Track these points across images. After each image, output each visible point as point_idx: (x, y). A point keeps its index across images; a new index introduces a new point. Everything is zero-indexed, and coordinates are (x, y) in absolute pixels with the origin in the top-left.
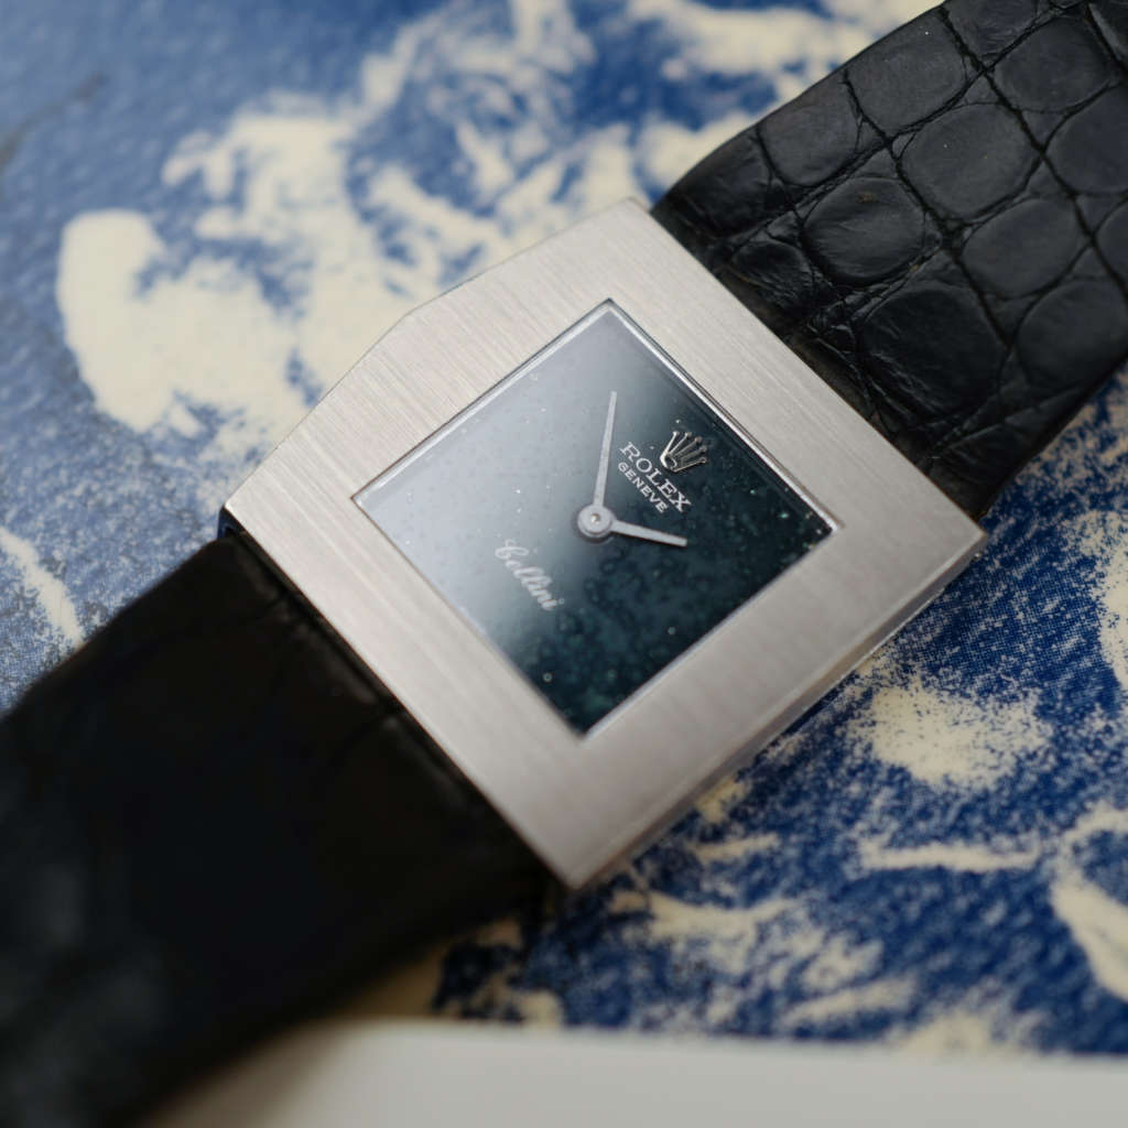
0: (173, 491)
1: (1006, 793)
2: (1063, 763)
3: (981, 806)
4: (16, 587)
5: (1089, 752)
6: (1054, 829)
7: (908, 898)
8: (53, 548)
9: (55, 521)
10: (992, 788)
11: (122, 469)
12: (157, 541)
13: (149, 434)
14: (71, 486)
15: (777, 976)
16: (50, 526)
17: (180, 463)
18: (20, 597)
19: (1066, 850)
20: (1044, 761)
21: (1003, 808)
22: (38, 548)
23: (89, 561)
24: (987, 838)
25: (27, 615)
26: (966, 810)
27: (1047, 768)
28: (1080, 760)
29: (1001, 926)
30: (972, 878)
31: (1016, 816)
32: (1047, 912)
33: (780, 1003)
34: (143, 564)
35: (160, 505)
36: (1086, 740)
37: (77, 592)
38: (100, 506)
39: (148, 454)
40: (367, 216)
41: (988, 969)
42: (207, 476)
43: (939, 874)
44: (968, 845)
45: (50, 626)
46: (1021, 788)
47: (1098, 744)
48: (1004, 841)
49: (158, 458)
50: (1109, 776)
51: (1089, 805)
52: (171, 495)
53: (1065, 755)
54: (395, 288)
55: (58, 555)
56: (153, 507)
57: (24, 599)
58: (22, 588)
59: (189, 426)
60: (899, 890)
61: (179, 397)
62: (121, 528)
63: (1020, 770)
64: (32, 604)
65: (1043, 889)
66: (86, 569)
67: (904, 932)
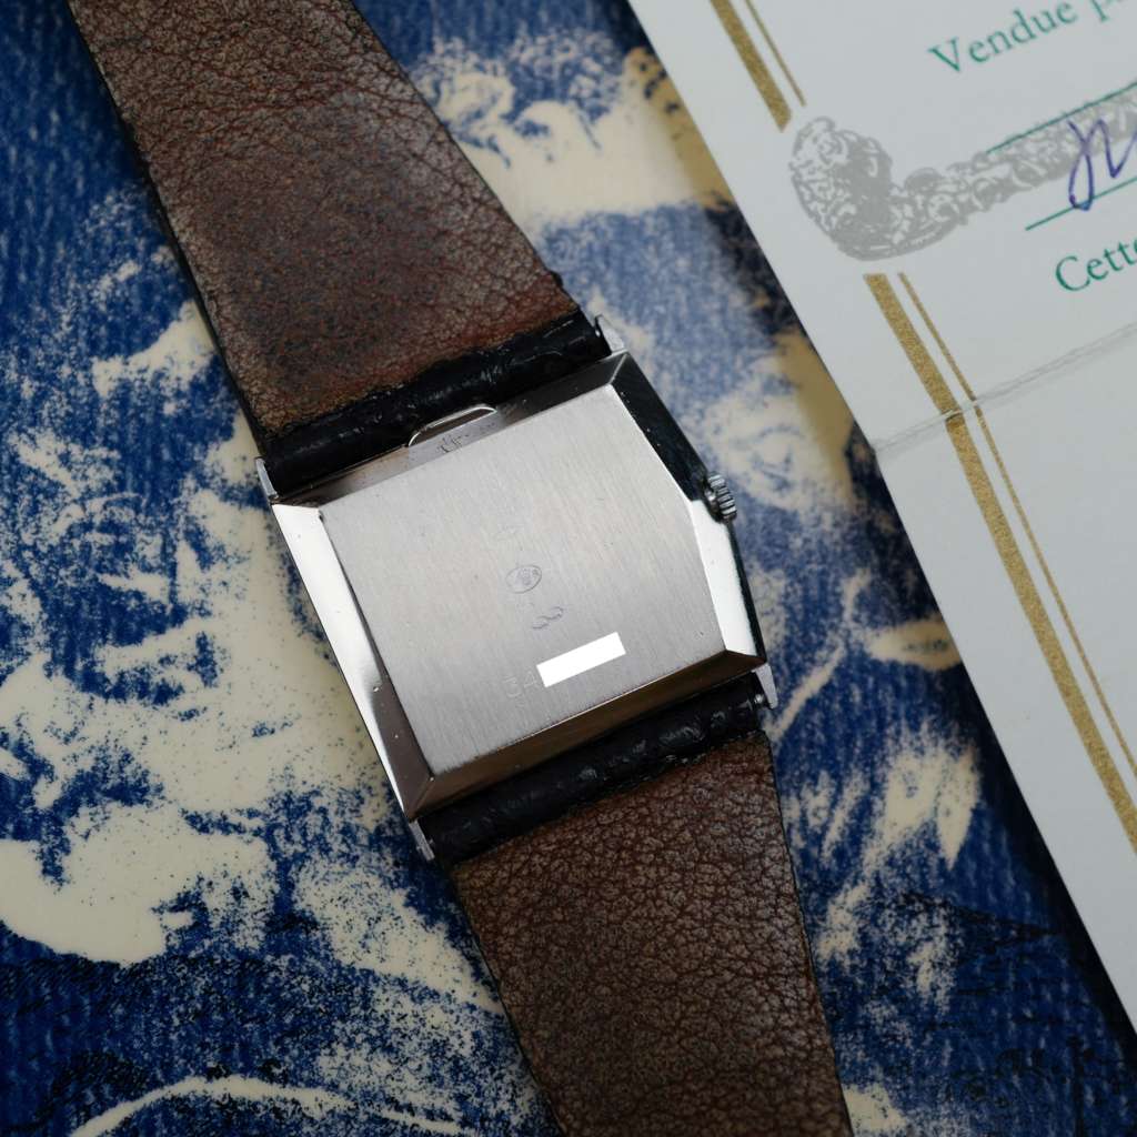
0: (223, 961)
1: (796, 629)
2: (804, 581)
3: (792, 648)
4: (213, 1105)
5: (809, 562)
6: (836, 621)
7: (812, 733)
8: (205, 1064)
9: (186, 1051)
10: (787, 633)
11: (182, 982)
12: (251, 995)
13: (170, 948)
14: (170, 1022)
15: (798, 840)
16: (187, 1056)
17: (207, 943)
18: (222, 1108)
19: (852, 625)
20: (795, 591)
21: (804, 636)
22: (197, 1074)
23: (232, 1047)
24: (813, 661)
25: (239, 1113)
26: (788, 659)
27: (800, 593)
28: (810, 571)
29: (865, 697)
30: (827, 688)
31: (813, 635)
32: (877, 664)
33: (814, 852)
34: (259, 1015)
35: (227, 976)
36: (802, 557)
37: (247, 1071)
38: (197, 1014)
39: (184, 959)
40: (119, 693)
41: (882, 726)
42: (230, 933)
43: (811, 704)
44: (808, 675)
45: (258, 1103)
46: (800, 617)
47: (810, 553)
48: (821, 654)
49: (193, 954)
50: (831, 565)
51: (838, 590)
52: (225, 965)
53: (801, 575)
54: (190, 715)
55: (211, 1065)
56: (225, 982)
57: (227, 1106)
58: (218, 1103)
59: (184, 919)
60: (804, 735)
61: (159, 910)
62: (224, 1012)
63: (789, 609)
64: (233, 1103)
65: (864, 656)
66: (236, 1053)
67: (828, 751)
